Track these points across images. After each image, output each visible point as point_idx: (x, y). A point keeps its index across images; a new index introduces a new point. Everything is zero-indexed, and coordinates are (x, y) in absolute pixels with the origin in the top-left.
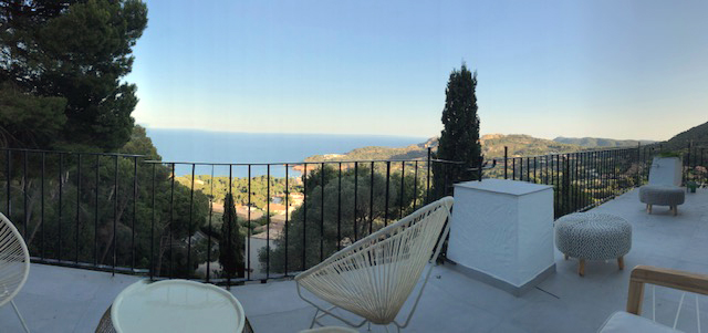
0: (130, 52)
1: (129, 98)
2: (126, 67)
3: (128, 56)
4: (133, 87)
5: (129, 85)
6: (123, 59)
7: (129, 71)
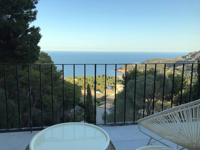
0: (34, 7)
1: (36, 35)
2: (33, 17)
3: (33, 10)
4: (38, 29)
5: (35, 27)
6: (31, 12)
7: (34, 19)
